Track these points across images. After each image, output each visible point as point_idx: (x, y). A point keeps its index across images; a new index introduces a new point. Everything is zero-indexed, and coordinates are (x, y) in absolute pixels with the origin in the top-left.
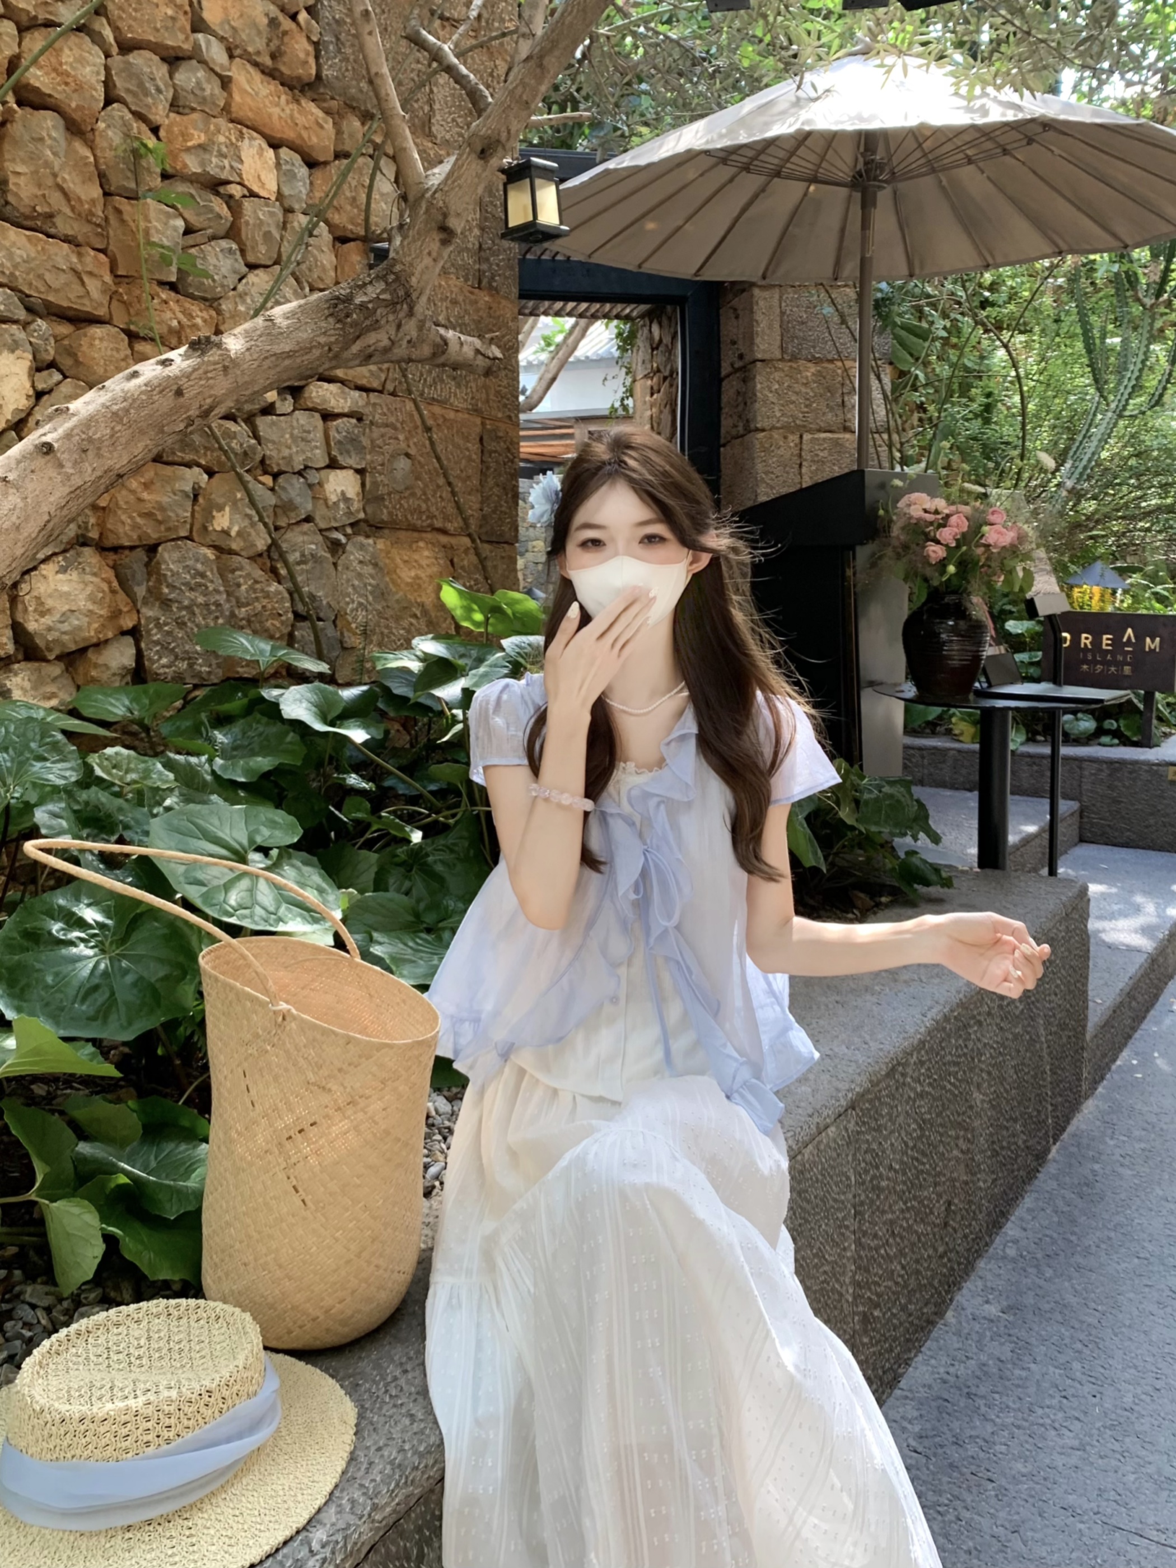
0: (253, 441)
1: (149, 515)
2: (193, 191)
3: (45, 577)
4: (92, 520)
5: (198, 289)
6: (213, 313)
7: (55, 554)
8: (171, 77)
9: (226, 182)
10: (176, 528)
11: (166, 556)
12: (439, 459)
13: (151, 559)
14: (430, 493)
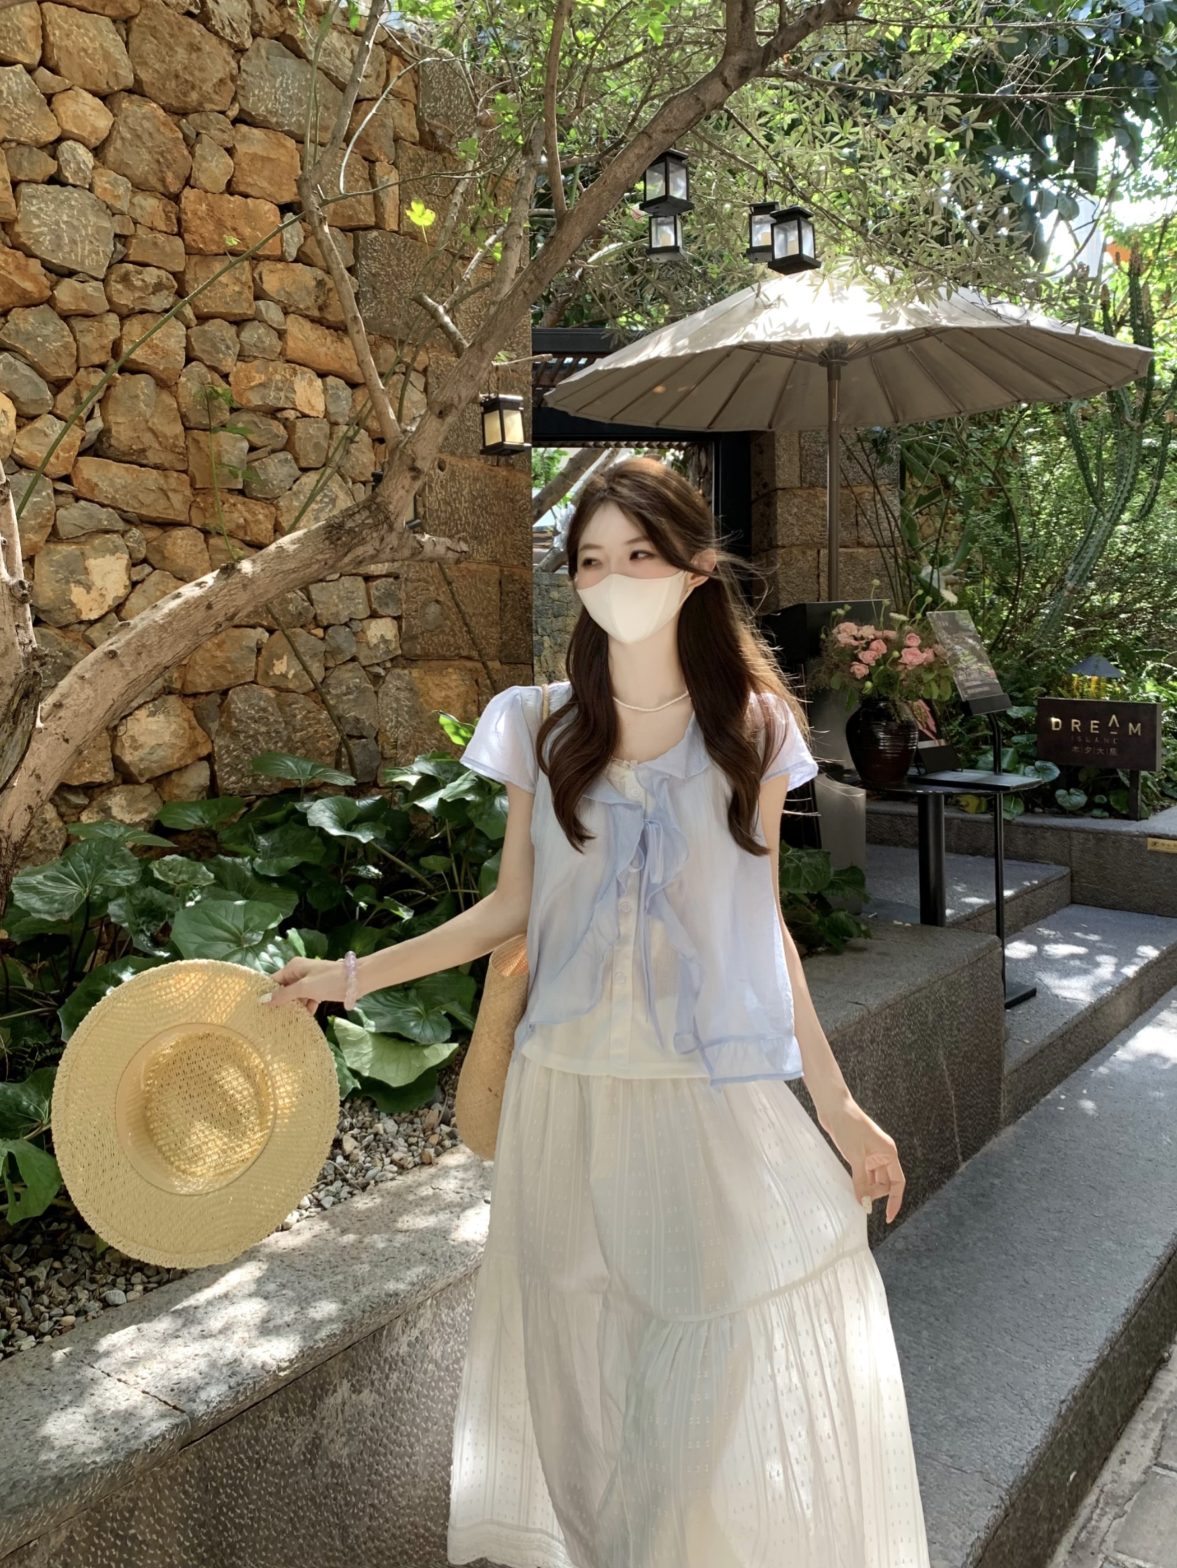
0: (306, 604)
1: (221, 667)
2: (256, 419)
3: (138, 721)
4: (175, 675)
5: (261, 492)
6: (273, 509)
7: (146, 703)
8: (238, 336)
9: (284, 409)
10: (243, 676)
11: (235, 698)
12: (458, 605)
13: (223, 701)
14: (457, 629)
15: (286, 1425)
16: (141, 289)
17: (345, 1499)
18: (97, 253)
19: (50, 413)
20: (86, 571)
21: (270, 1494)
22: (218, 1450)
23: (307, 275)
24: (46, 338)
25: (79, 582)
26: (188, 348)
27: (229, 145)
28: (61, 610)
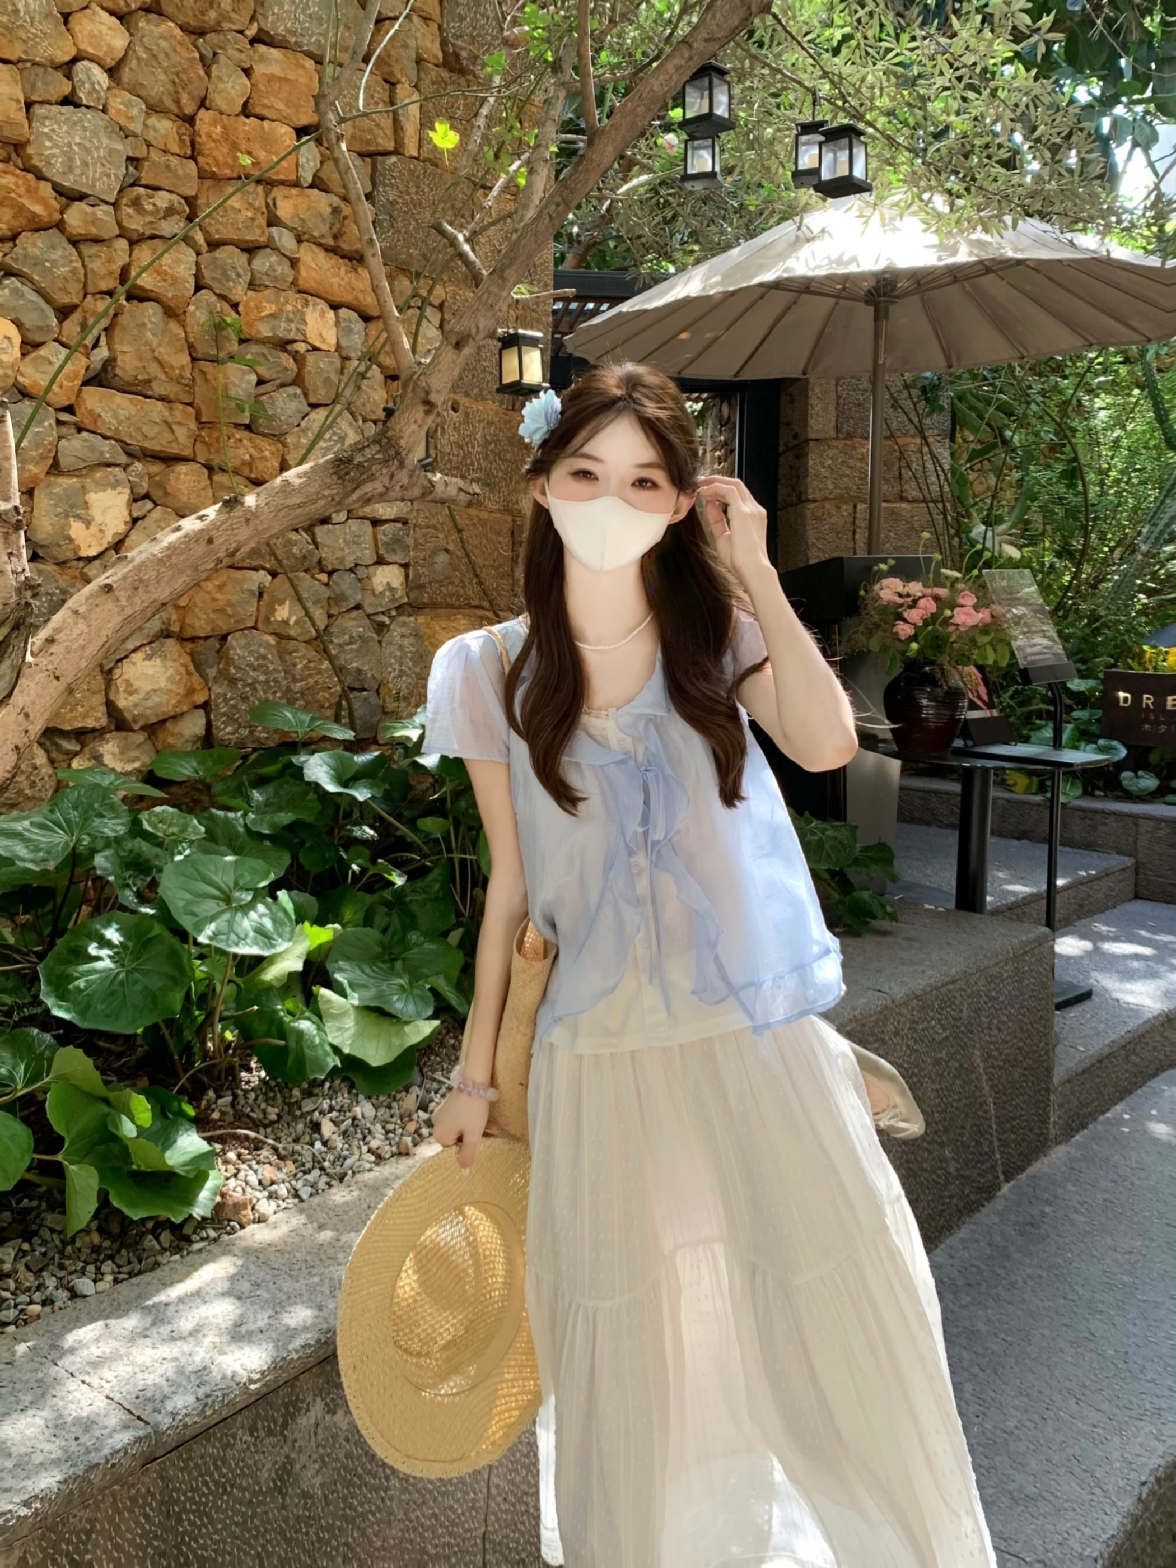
0: (311, 547)
1: (222, 611)
2: (265, 351)
3: (134, 664)
4: (174, 617)
5: (267, 427)
6: (280, 446)
7: (143, 645)
8: (249, 264)
9: (293, 341)
10: (243, 621)
11: (234, 643)
12: (468, 556)
13: (222, 646)
14: (466, 581)
15: (255, 1445)
16: (151, 213)
17: (317, 1535)
18: (108, 176)
19: (55, 340)
20: (86, 505)
21: (237, 1524)
22: (182, 1470)
23: (322, 202)
24: (54, 263)
25: (78, 517)
26: (198, 276)
27: (246, 66)
28: (60, 546)
